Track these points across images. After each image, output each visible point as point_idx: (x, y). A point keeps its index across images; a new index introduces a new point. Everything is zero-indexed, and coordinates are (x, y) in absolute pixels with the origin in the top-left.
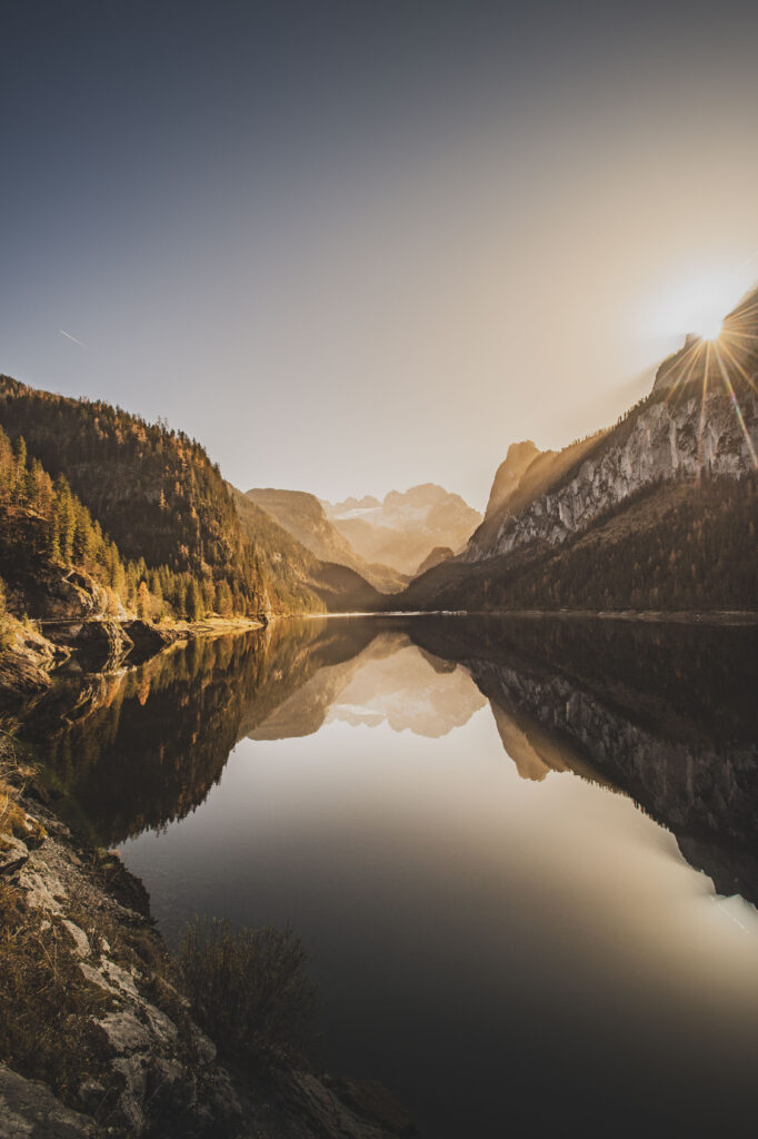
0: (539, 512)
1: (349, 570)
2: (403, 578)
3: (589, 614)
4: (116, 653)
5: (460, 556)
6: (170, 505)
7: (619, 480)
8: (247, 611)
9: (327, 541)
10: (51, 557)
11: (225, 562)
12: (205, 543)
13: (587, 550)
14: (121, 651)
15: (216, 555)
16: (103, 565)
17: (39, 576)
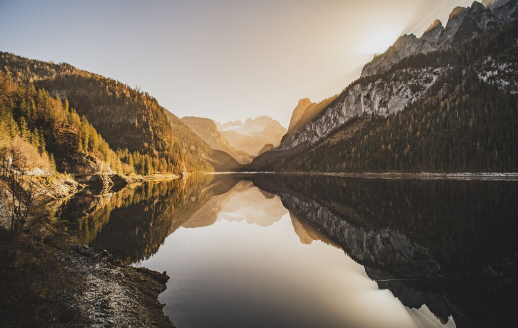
0: (309, 129)
1: (227, 153)
2: (251, 157)
3: (321, 173)
4: (106, 187)
5: (276, 148)
6: (140, 125)
7: (341, 116)
8: (174, 171)
9: (218, 140)
10: (78, 149)
11: (165, 150)
12: (156, 141)
13: (324, 147)
14: (108, 186)
15: (160, 147)
16: (102, 152)
17: (73, 157)
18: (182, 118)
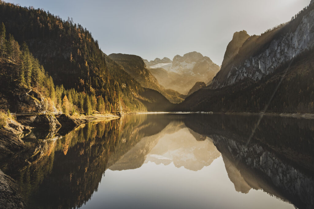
0: (248, 65)
1: (158, 92)
2: (182, 96)
3: (275, 114)
4: (53, 130)
5: (208, 86)
6: (75, 60)
7: (291, 49)
8: (112, 110)
9: (146, 78)
10: (20, 83)
11: (101, 87)
12: (92, 78)
13: (274, 84)
14: (55, 129)
15: (97, 84)
16: (46, 87)
17: (14, 92)
18: (111, 55)
